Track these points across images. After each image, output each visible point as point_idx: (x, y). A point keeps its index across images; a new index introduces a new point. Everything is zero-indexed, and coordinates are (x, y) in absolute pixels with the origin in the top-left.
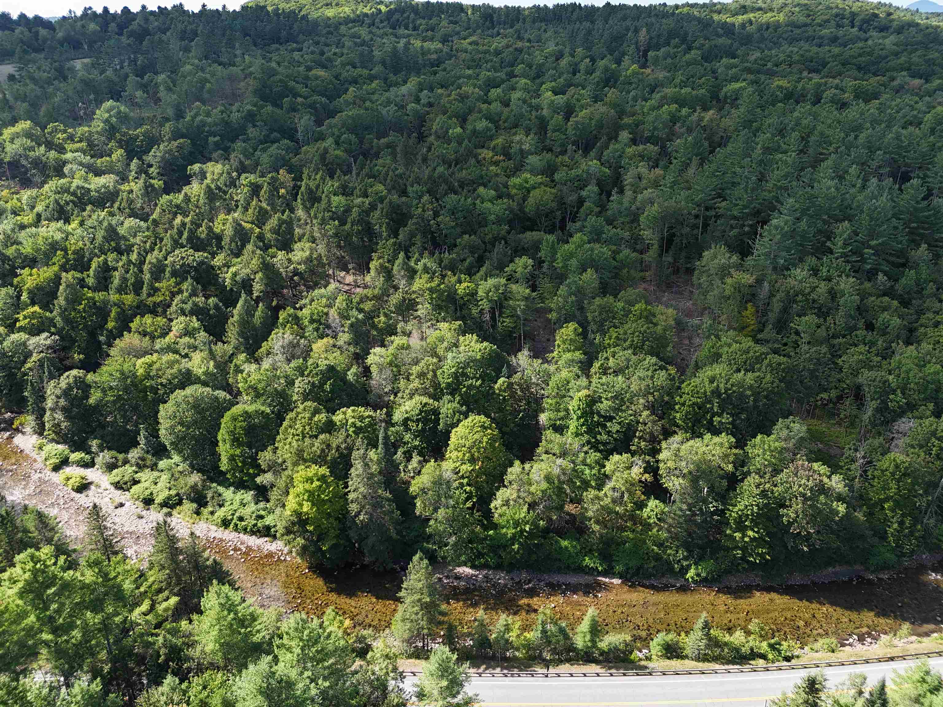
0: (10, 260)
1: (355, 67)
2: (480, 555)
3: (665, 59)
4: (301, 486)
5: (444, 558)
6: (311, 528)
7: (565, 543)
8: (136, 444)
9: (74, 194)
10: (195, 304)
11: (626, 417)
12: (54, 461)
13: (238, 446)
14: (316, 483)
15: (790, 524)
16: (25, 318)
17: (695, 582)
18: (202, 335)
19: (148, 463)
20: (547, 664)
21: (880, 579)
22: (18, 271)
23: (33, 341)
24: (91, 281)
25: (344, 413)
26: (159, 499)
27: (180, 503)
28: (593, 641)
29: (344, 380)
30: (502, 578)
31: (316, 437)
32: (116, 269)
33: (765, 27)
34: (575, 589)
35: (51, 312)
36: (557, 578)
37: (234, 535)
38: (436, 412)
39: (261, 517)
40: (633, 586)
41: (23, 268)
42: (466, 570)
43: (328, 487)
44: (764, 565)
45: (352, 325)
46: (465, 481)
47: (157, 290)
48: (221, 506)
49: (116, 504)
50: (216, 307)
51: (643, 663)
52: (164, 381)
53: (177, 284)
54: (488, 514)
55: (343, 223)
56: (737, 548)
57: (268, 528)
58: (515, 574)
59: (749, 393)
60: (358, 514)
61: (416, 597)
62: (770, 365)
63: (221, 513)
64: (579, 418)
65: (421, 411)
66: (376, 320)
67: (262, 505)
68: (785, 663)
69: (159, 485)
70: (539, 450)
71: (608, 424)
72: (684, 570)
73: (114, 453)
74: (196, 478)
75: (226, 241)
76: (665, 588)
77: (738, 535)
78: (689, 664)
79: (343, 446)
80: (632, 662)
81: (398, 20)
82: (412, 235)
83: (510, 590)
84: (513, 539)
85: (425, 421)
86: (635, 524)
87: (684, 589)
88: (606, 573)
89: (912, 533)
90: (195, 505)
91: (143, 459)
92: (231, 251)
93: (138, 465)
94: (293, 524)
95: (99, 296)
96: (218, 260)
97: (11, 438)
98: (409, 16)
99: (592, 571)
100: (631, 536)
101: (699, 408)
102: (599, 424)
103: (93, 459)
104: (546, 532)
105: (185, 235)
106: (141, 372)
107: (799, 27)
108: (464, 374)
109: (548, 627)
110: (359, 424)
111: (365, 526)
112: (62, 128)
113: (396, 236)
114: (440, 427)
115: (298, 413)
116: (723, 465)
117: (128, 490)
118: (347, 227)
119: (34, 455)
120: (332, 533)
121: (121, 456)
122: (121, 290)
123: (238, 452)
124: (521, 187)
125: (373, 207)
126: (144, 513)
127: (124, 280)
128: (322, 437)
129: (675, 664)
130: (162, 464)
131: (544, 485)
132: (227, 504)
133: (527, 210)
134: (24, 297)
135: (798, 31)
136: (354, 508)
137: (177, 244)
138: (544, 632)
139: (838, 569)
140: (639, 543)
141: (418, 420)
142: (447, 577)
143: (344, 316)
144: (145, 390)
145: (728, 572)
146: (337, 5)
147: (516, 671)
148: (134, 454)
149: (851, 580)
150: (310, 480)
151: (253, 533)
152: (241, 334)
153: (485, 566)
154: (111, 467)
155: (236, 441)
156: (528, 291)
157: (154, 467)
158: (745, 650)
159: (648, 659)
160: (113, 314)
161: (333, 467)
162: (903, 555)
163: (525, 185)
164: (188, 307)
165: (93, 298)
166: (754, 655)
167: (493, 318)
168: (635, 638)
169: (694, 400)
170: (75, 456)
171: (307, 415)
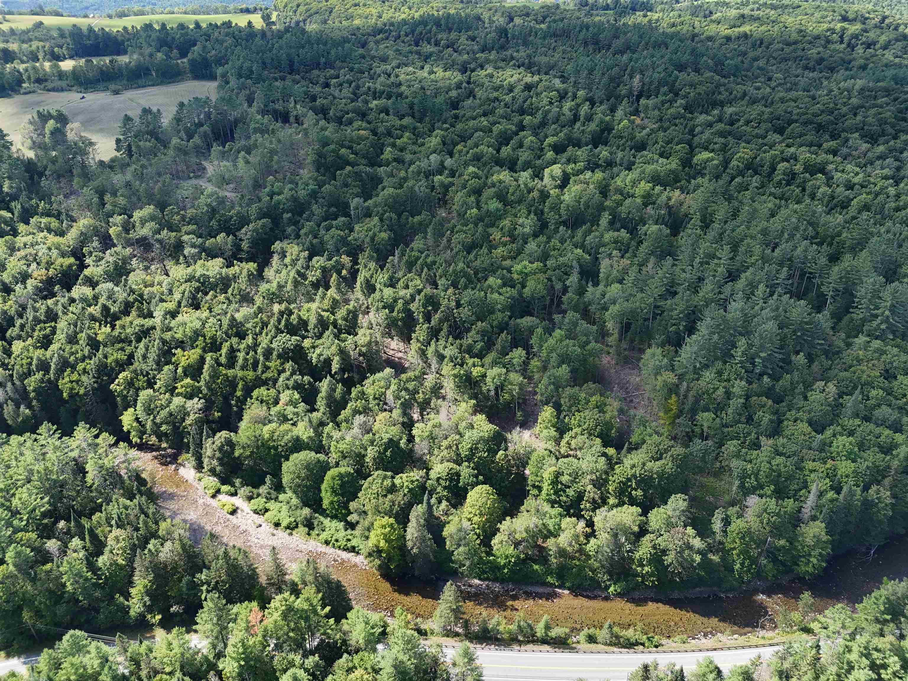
0: (167, 343)
1: (388, 114)
2: (484, 572)
3: (654, 110)
4: (379, 530)
5: (462, 573)
6: (384, 555)
7: (536, 567)
8: (264, 483)
9: (198, 281)
10: (296, 382)
11: (578, 487)
12: (212, 491)
13: (336, 496)
14: (388, 529)
15: (669, 566)
16: (182, 387)
17: (614, 595)
18: (302, 406)
19: (273, 496)
20: (520, 643)
21: (727, 597)
22: (173, 351)
23: (189, 404)
24: (223, 360)
25: (401, 478)
26: (284, 524)
27: (297, 527)
28: (545, 633)
29: (398, 447)
30: (497, 587)
31: (385, 496)
32: (239, 350)
33: (758, 42)
34: (540, 596)
35: (198, 382)
36: (529, 589)
37: (332, 550)
38: (458, 475)
39: (349, 540)
40: (576, 596)
41: (176, 348)
42: (477, 582)
43: (395, 530)
44: (654, 586)
45: (401, 404)
46: (476, 526)
47: (268, 368)
48: (323, 531)
49: (257, 525)
50: (309, 383)
51: (574, 645)
52: (283, 444)
53: (282, 364)
54: (490, 547)
55: (392, 311)
56: (639, 576)
57: (354, 548)
58: (504, 585)
59: (655, 476)
60: (412, 548)
61: (449, 605)
62: (672, 456)
63: (324, 536)
64: (549, 485)
65: (448, 474)
66: (416, 396)
67: (349, 531)
68: (655, 649)
69: (282, 513)
70: (522, 508)
71: (567, 490)
72: (607, 587)
73: (250, 488)
74: (306, 511)
75: (310, 327)
76: (595, 598)
77: (639, 569)
78: (600, 647)
79: (402, 502)
80: (568, 644)
81: (421, 33)
82: (441, 321)
83: (502, 595)
84: (504, 566)
85: (451, 480)
86: (581, 555)
87: (607, 599)
88: (560, 587)
89: (749, 570)
90: (307, 529)
91: (269, 493)
92: (315, 333)
93: (267, 498)
94: (374, 551)
95: (230, 372)
96: (307, 343)
97: (176, 470)
98: (431, 29)
99: (552, 585)
100: (578, 563)
101: (624, 484)
102: (561, 490)
103: (236, 491)
104: (524, 561)
105: (283, 323)
106: (267, 436)
107: (789, 44)
108: (477, 448)
109: (522, 623)
110: (411, 486)
111: (416, 555)
112: (176, 210)
113: (429, 322)
114: (461, 484)
115: (374, 480)
116: (632, 527)
117: (263, 515)
118: (395, 314)
119: (195, 484)
120: (396, 558)
121: (255, 491)
122: (243, 368)
123: (336, 499)
124: (521, 273)
125: (413, 299)
126: (275, 532)
127: (246, 360)
128: (389, 496)
129: (593, 646)
130: (282, 497)
131: (524, 535)
132: (327, 529)
133: (525, 296)
134: (180, 370)
135: (787, 49)
136: (410, 544)
137: (279, 331)
138: (519, 626)
139: (702, 589)
140: (581, 569)
141: (446, 479)
142: (464, 585)
143: (397, 398)
144: (270, 448)
145: (634, 589)
146: (365, 5)
147: (502, 647)
148: (263, 490)
149: (709, 596)
150: (384, 527)
151: (344, 550)
152: (328, 405)
153: (487, 579)
154: (250, 498)
155: (334, 492)
156: (521, 379)
157: (276, 499)
158: (633, 640)
159: (578, 642)
160: (240, 386)
161: (397, 517)
162: (743, 582)
163: (524, 270)
164: (291, 383)
165: (226, 375)
166: (637, 644)
167: (497, 394)
168: (573, 630)
169: (621, 479)
170: (225, 488)
171: (380, 481)
